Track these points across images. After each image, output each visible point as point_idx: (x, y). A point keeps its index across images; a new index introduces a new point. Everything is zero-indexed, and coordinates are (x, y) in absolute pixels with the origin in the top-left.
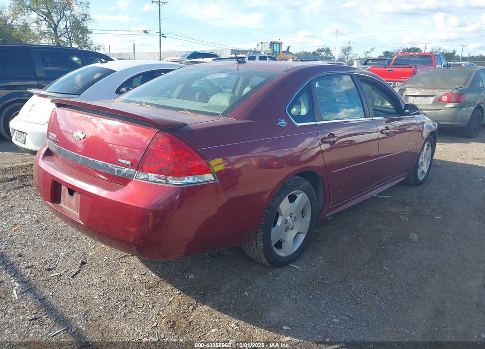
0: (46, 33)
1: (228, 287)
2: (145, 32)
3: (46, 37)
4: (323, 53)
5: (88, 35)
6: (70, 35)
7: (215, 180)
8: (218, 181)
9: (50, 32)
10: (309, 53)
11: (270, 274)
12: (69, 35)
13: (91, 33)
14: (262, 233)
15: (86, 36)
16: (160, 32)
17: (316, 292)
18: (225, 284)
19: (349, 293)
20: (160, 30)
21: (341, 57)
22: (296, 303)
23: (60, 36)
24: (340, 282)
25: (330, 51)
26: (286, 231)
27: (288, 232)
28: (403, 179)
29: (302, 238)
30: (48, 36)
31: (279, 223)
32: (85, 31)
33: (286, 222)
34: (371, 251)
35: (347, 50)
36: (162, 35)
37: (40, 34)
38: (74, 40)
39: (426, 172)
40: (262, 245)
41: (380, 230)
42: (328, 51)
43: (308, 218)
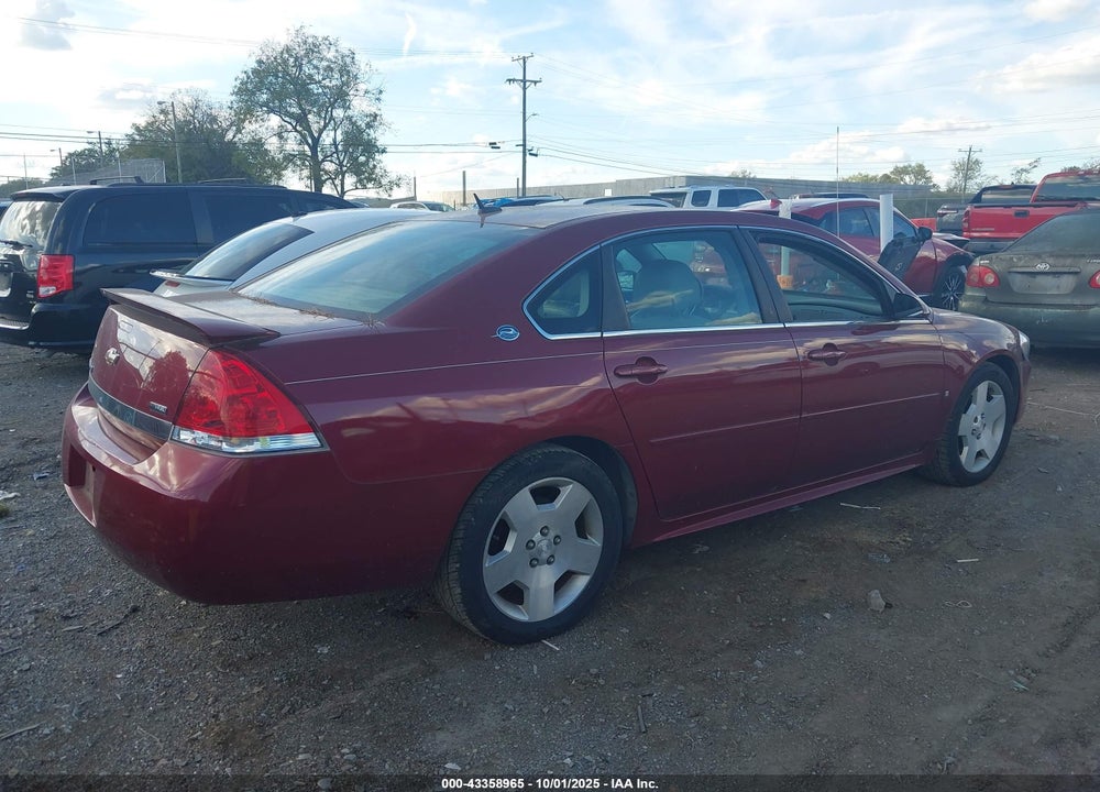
0: (295, 156)
1: (386, 676)
2: (493, 145)
3: (295, 164)
4: (907, 179)
5: (377, 156)
6: (342, 158)
7: (322, 446)
8: (329, 449)
9: (302, 155)
10: (875, 178)
11: (487, 656)
12: (338, 158)
13: (384, 151)
14: (458, 565)
15: (374, 159)
16: (524, 145)
17: (564, 700)
18: (383, 670)
19: (636, 710)
20: (524, 140)
21: (953, 184)
22: (509, 718)
23: (323, 161)
24: (633, 685)
25: (925, 172)
26: (533, 566)
27: (538, 567)
28: (914, 466)
29: (581, 583)
30: (299, 163)
31: (509, 547)
32: (371, 148)
33: (530, 545)
34: (751, 626)
35: (968, 168)
36: (526, 152)
37: (285, 158)
38: (348, 168)
39: (991, 453)
40: (459, 590)
41: (804, 581)
42: (920, 171)
43: (596, 541)
